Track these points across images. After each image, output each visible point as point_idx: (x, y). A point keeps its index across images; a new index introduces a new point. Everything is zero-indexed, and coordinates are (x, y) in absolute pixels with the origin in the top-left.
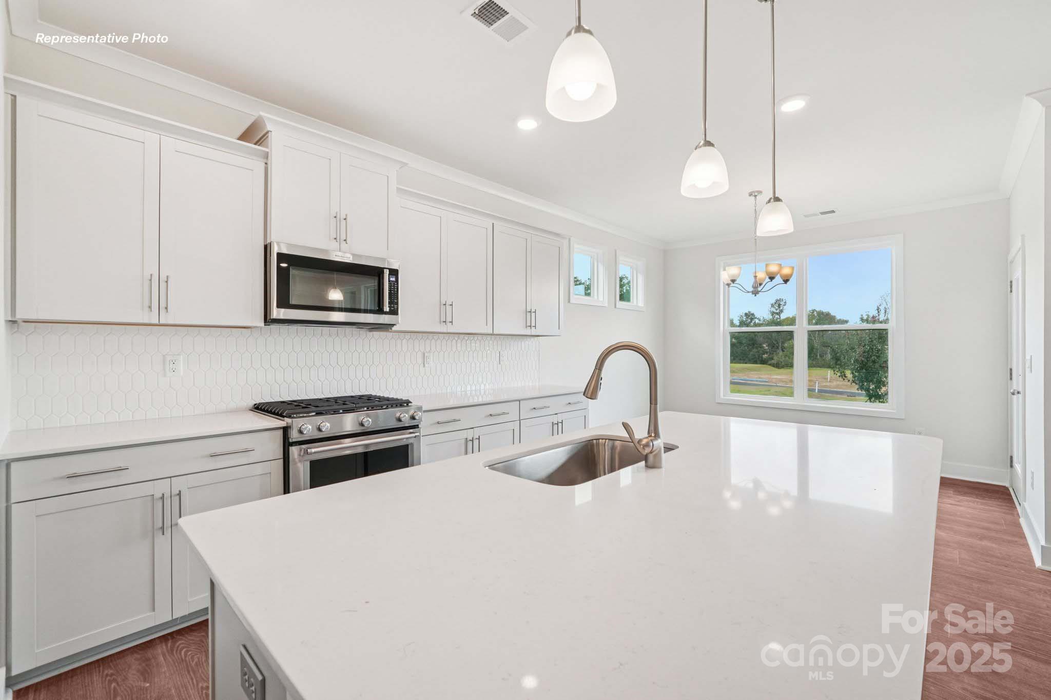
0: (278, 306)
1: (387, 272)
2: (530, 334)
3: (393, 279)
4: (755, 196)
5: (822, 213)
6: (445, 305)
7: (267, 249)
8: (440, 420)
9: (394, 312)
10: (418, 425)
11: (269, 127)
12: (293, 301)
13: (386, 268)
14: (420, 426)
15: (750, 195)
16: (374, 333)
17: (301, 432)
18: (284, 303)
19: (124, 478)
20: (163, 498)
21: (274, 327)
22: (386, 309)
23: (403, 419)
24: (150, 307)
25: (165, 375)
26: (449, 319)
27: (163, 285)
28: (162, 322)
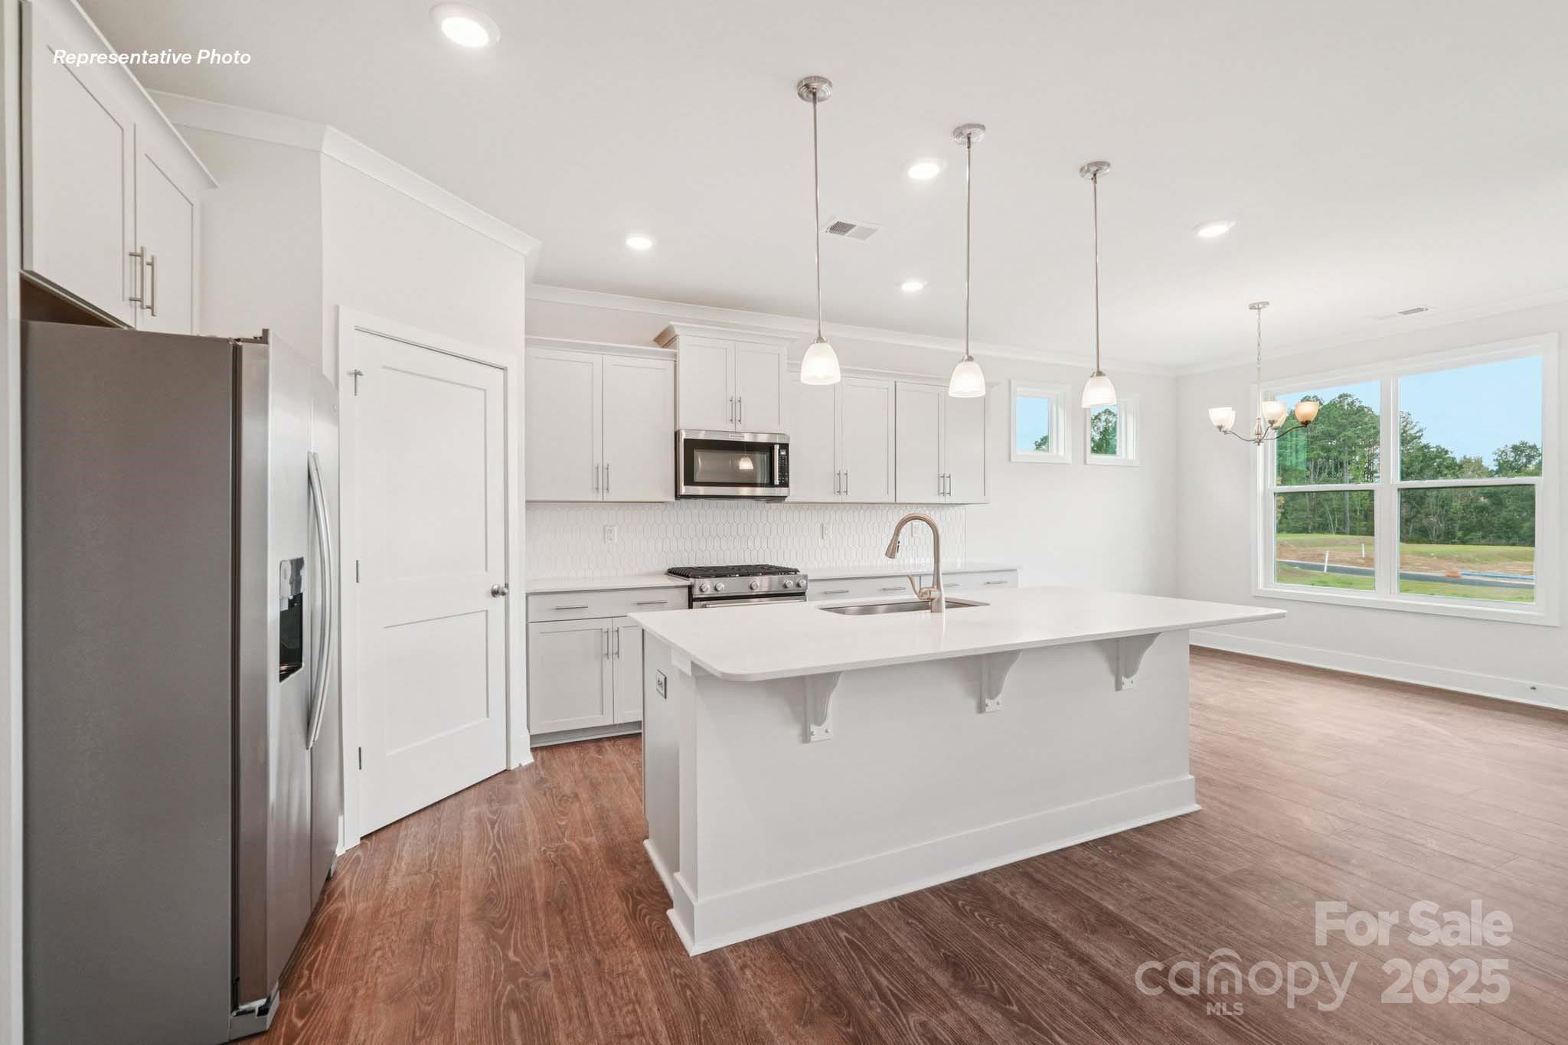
0: (685, 485)
1: (777, 447)
2: (944, 502)
3: (783, 453)
4: (1259, 309)
5: (1406, 313)
6: (839, 474)
7: (677, 434)
8: (828, 590)
9: (784, 484)
10: (804, 593)
11: (677, 331)
12: (697, 479)
13: (777, 444)
14: (806, 594)
15: (1252, 307)
16: (772, 504)
17: (701, 590)
18: (690, 481)
19: (585, 614)
20: (607, 632)
21: (683, 500)
22: (777, 482)
23: (788, 586)
24: (597, 489)
25: (605, 542)
26: (843, 489)
27: (605, 471)
28: (605, 500)
